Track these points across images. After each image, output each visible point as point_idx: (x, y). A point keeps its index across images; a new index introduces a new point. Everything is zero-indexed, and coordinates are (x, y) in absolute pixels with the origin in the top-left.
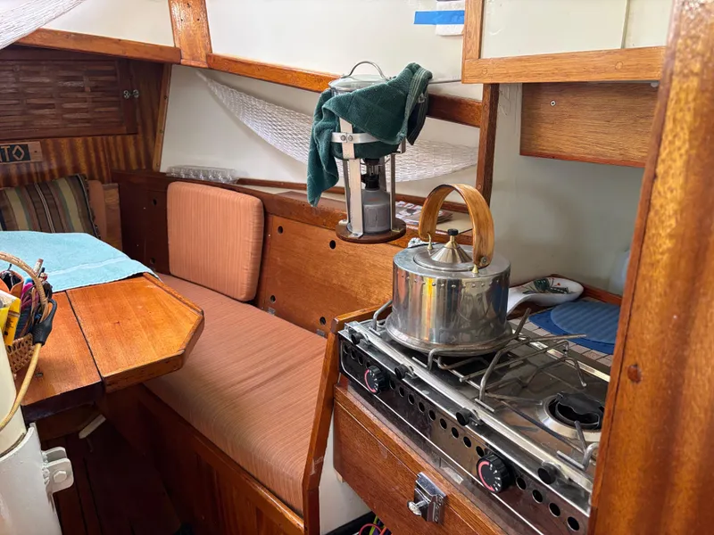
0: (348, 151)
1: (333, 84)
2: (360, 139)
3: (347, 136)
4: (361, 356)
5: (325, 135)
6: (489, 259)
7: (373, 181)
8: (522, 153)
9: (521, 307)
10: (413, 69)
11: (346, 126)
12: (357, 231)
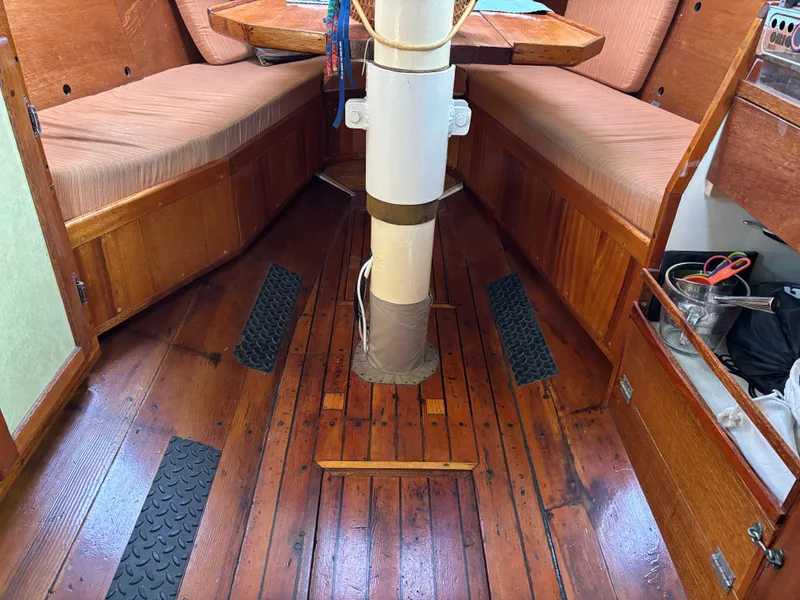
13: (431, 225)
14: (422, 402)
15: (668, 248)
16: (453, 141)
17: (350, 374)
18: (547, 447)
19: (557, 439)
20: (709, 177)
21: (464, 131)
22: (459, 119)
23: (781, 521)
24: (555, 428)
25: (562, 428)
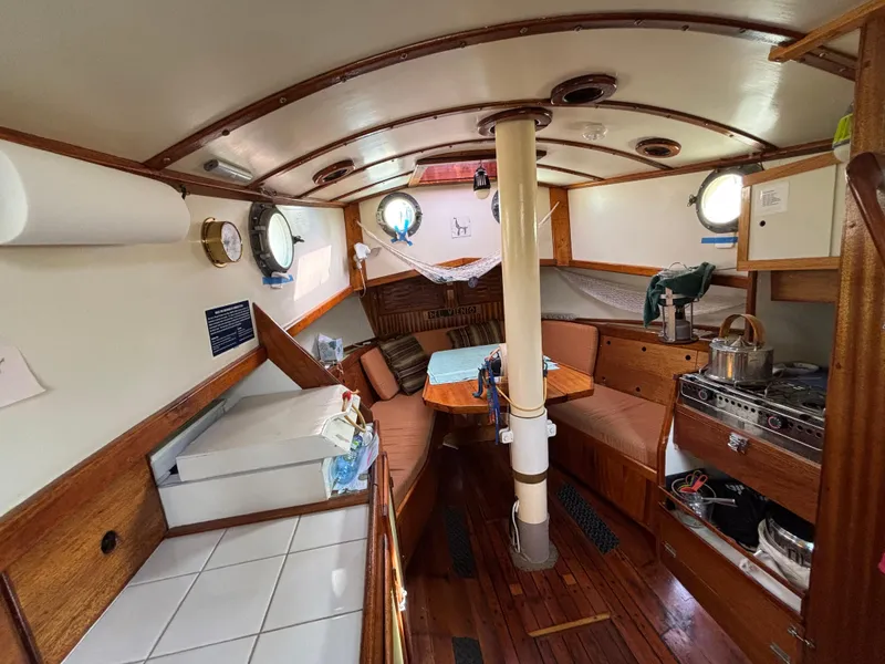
0: (669, 302)
1: (660, 273)
2: (675, 297)
3: (669, 296)
4: (695, 387)
5: (657, 296)
6: (763, 344)
7: (680, 316)
8: (772, 299)
9: (778, 374)
10: (705, 265)
11: (669, 291)
12: (672, 339)
13: (545, 481)
14: (562, 579)
15: (667, 474)
16: (550, 439)
17: (514, 567)
18: (640, 593)
19: (643, 586)
20: (674, 442)
21: (554, 434)
22: (552, 429)
23: (804, 624)
24: (638, 579)
25: (642, 578)
